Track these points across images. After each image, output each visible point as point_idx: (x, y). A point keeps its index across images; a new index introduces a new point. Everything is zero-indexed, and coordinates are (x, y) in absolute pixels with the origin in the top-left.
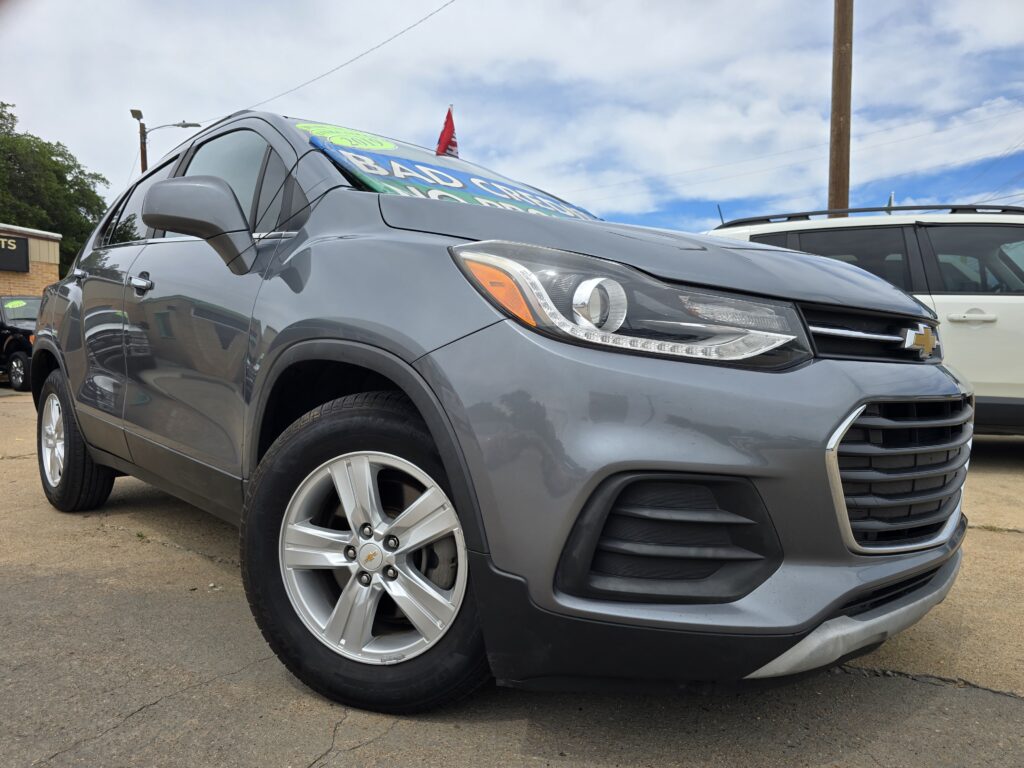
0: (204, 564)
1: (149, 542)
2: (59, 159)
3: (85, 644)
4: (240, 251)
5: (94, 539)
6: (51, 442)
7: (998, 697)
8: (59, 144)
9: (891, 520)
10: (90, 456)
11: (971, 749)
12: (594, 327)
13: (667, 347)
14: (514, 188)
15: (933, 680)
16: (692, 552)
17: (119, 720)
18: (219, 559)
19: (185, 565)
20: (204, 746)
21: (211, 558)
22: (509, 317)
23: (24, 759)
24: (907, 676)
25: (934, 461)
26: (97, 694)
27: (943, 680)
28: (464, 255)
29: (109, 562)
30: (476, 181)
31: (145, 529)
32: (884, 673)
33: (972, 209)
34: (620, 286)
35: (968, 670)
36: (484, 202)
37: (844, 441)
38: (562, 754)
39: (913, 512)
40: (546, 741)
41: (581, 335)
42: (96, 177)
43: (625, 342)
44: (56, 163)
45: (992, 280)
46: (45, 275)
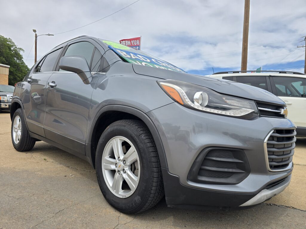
0: (67, 169)
1: (48, 161)
2: (9, 43)
3: (37, 192)
4: (88, 77)
5: (31, 160)
6: (16, 130)
7: (302, 211)
8: (9, 39)
9: (278, 162)
10: (29, 134)
11: (298, 226)
12: (199, 105)
13: (220, 112)
14: (163, 62)
15: (284, 207)
16: (226, 170)
17: (54, 215)
18: (71, 167)
19: (61, 169)
20: (81, 223)
21: (68, 167)
22: (176, 102)
23: (28, 226)
24: (277, 205)
25: (288, 146)
26: (45, 207)
27: (287, 207)
28: (161, 83)
29: (37, 167)
30: (153, 60)
31: (46, 158)
32: (270, 205)
33: (285, 72)
34: (206, 94)
35: (293, 204)
36: (157, 66)
37: (268, 140)
38: (185, 226)
39: (283, 160)
40: (180, 223)
41: (196, 108)
42: (20, 49)
43: (208, 110)
44: (8, 44)
45: (289, 93)
46: (4, 78)
